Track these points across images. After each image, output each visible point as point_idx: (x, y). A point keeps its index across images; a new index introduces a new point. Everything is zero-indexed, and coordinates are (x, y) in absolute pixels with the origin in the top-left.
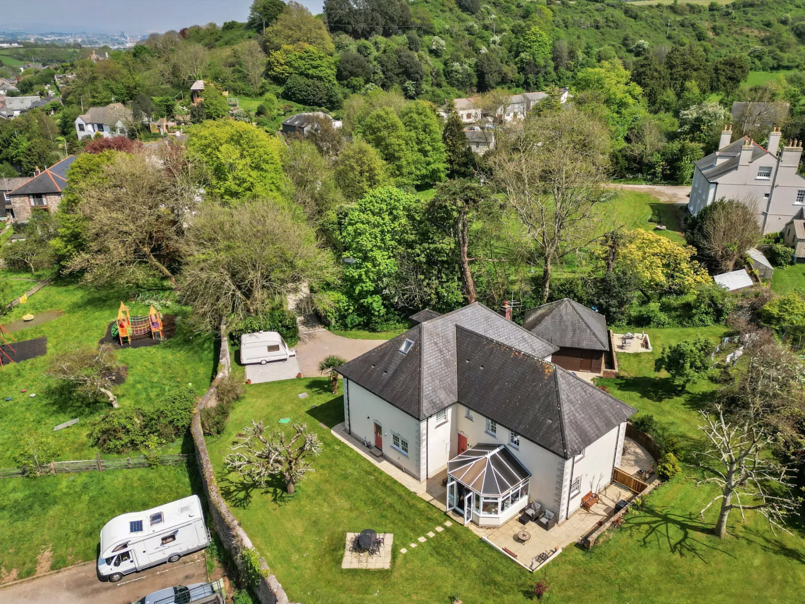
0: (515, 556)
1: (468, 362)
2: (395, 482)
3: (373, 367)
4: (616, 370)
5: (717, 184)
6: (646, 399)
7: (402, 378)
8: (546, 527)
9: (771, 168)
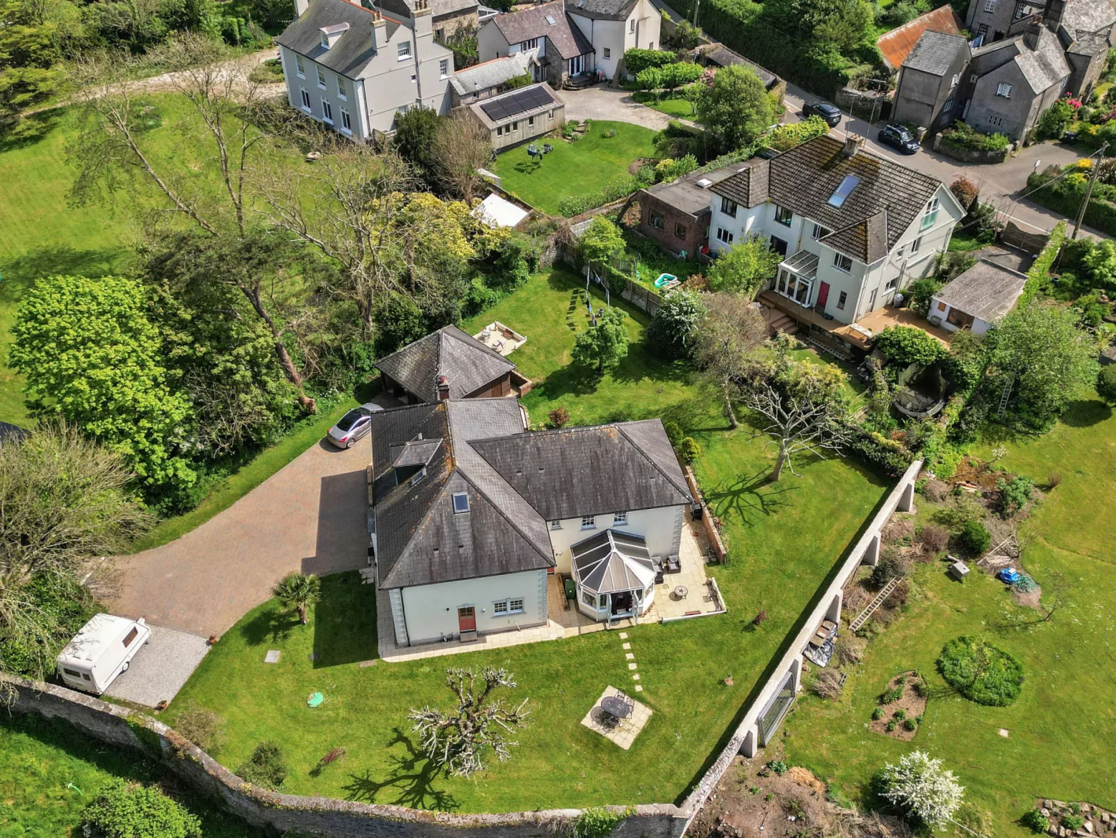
0: (699, 612)
1: (519, 474)
2: (530, 646)
3: (436, 553)
4: (530, 382)
5: (363, 80)
6: (582, 395)
7: (490, 538)
8: (678, 570)
9: (408, 42)
